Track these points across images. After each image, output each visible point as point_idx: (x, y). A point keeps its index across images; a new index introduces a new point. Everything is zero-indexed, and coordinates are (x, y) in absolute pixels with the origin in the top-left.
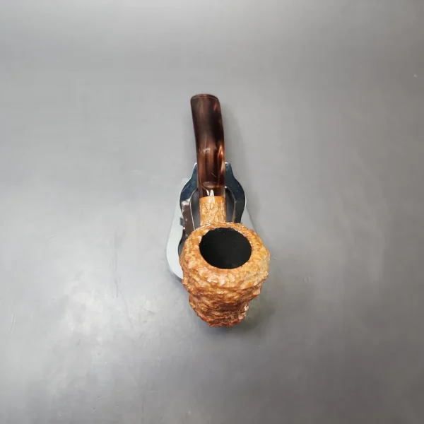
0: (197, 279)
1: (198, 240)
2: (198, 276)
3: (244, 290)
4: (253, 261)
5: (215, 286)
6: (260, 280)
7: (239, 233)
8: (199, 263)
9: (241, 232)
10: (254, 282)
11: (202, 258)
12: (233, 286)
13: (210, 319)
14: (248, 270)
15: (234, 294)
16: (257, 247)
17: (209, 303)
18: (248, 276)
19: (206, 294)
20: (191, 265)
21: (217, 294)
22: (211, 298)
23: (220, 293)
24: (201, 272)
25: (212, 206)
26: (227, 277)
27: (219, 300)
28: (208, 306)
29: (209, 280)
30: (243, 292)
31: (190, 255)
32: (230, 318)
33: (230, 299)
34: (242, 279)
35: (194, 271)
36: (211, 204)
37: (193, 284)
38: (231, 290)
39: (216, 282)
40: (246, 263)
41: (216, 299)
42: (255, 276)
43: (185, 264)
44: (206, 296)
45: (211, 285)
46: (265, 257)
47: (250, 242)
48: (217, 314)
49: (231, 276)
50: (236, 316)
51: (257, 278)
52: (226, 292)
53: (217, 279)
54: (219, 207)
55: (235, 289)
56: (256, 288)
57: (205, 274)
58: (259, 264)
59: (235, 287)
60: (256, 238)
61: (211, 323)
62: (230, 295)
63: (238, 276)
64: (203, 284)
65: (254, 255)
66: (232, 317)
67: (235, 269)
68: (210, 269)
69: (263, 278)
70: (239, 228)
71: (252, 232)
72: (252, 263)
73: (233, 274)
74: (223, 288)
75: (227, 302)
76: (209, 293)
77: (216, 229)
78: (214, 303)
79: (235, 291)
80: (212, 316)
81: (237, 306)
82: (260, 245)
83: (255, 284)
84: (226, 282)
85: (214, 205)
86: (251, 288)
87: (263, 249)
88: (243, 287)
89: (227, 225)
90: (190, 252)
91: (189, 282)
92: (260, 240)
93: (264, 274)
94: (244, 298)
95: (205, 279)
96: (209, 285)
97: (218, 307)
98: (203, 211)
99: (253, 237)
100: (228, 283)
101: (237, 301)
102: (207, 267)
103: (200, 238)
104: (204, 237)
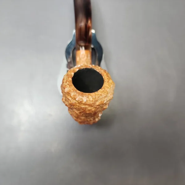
0: (70, 99)
1: (71, 75)
2: (71, 96)
3: (97, 105)
4: (104, 88)
5: (80, 103)
6: (108, 99)
7: (97, 72)
8: (71, 89)
9: (98, 71)
10: (104, 101)
11: (73, 86)
12: (92, 103)
13: (80, 121)
14: (101, 94)
15: (92, 108)
16: (107, 80)
17: (77, 112)
18: (101, 97)
19: (75, 107)
20: (67, 90)
21: (81, 108)
22: (78, 110)
23: (83, 107)
24: (72, 94)
25: (83, 57)
26: (88, 97)
27: (83, 111)
28: (77, 114)
29: (77, 99)
30: (97, 107)
31: (66, 84)
32: (91, 120)
33: (89, 110)
34: (97, 99)
35: (68, 93)
36: (82, 55)
37: (68, 101)
38: (90, 105)
39: (81, 100)
40: (100, 90)
41: (82, 111)
42: (105, 97)
43: (63, 89)
44: (76, 108)
45: (78, 102)
46: (112, 86)
47: (103, 77)
48: (83, 118)
49: (90, 97)
50: (94, 119)
51: (106, 98)
52: (87, 106)
53: (82, 99)
54: (87, 57)
55: (93, 105)
56: (106, 104)
57: (75, 96)
58: (108, 90)
59: (93, 104)
60: (107, 75)
61: (80, 123)
62: (89, 108)
63: (94, 97)
64: (73, 101)
65: (105, 84)
66: (92, 119)
67: (93, 93)
68: (78, 93)
69: (110, 98)
70: (97, 69)
71: (105, 71)
72: (103, 89)
73: (91, 96)
74: (85, 104)
75: (88, 112)
76: (77, 107)
77: (83, 69)
78: (80, 113)
79: (92, 106)
80: (81, 119)
81: (94, 114)
82: (109, 79)
83: (105, 102)
84: (87, 100)
85: (84, 56)
86: (103, 104)
87: (111, 81)
88: (97, 103)
89: (90, 67)
90: (66, 82)
91: (66, 100)
92: (109, 76)
93: (110, 96)
94: (98, 110)
95: (75, 99)
96: (77, 102)
97: (83, 115)
98: (78, 59)
99: (105, 74)
100: (88, 101)
101: (94, 112)
102: (76, 91)
103: (73, 74)
104: (75, 74)
